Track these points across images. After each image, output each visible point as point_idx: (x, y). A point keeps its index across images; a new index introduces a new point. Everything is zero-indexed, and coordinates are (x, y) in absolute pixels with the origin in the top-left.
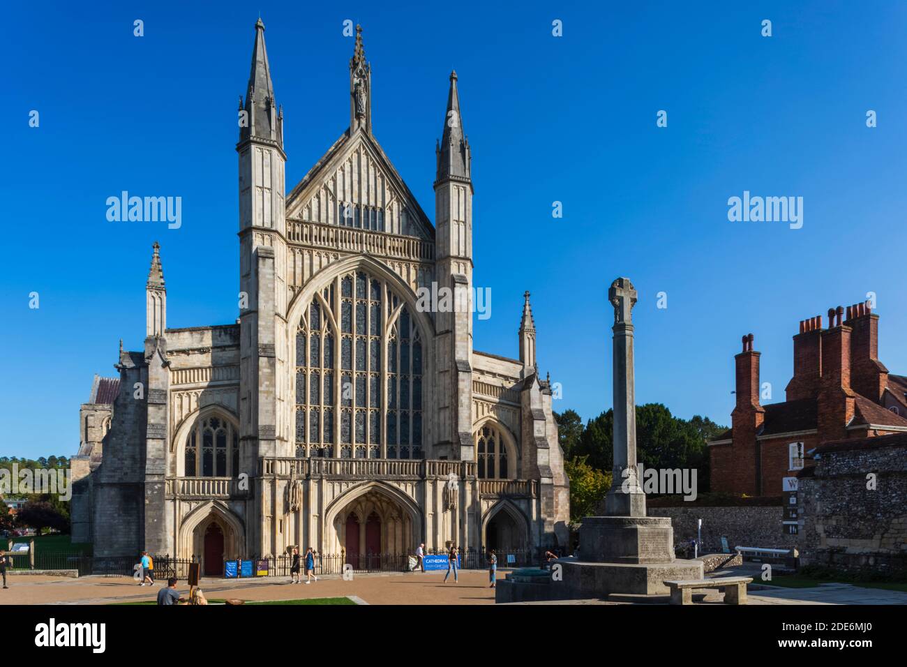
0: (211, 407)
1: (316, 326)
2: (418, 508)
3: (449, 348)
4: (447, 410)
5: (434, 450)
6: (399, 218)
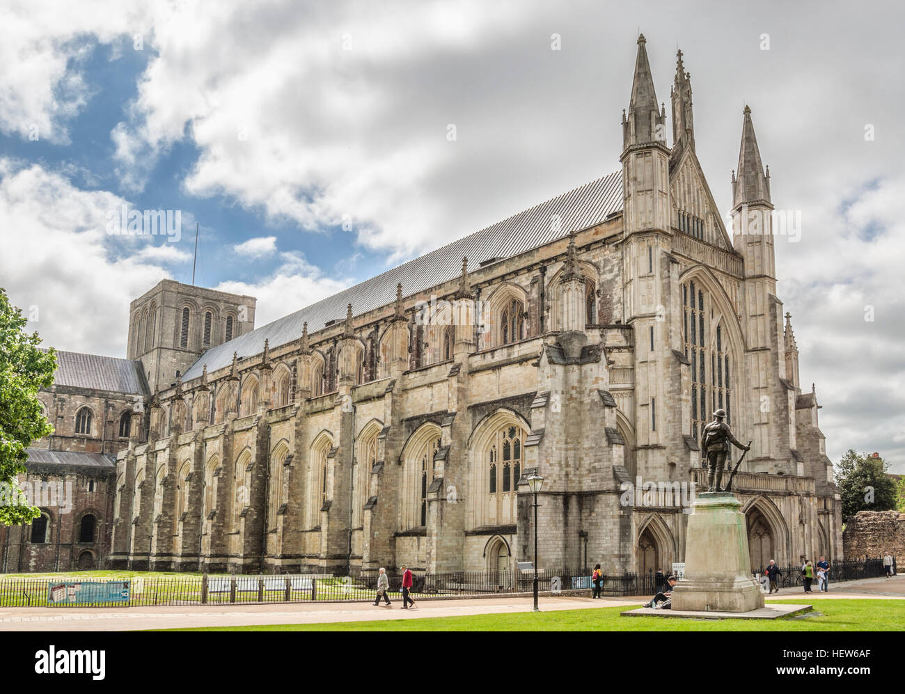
2: (785, 523)
3: (766, 365)
4: (765, 426)
5: (748, 465)
6: (712, 231)
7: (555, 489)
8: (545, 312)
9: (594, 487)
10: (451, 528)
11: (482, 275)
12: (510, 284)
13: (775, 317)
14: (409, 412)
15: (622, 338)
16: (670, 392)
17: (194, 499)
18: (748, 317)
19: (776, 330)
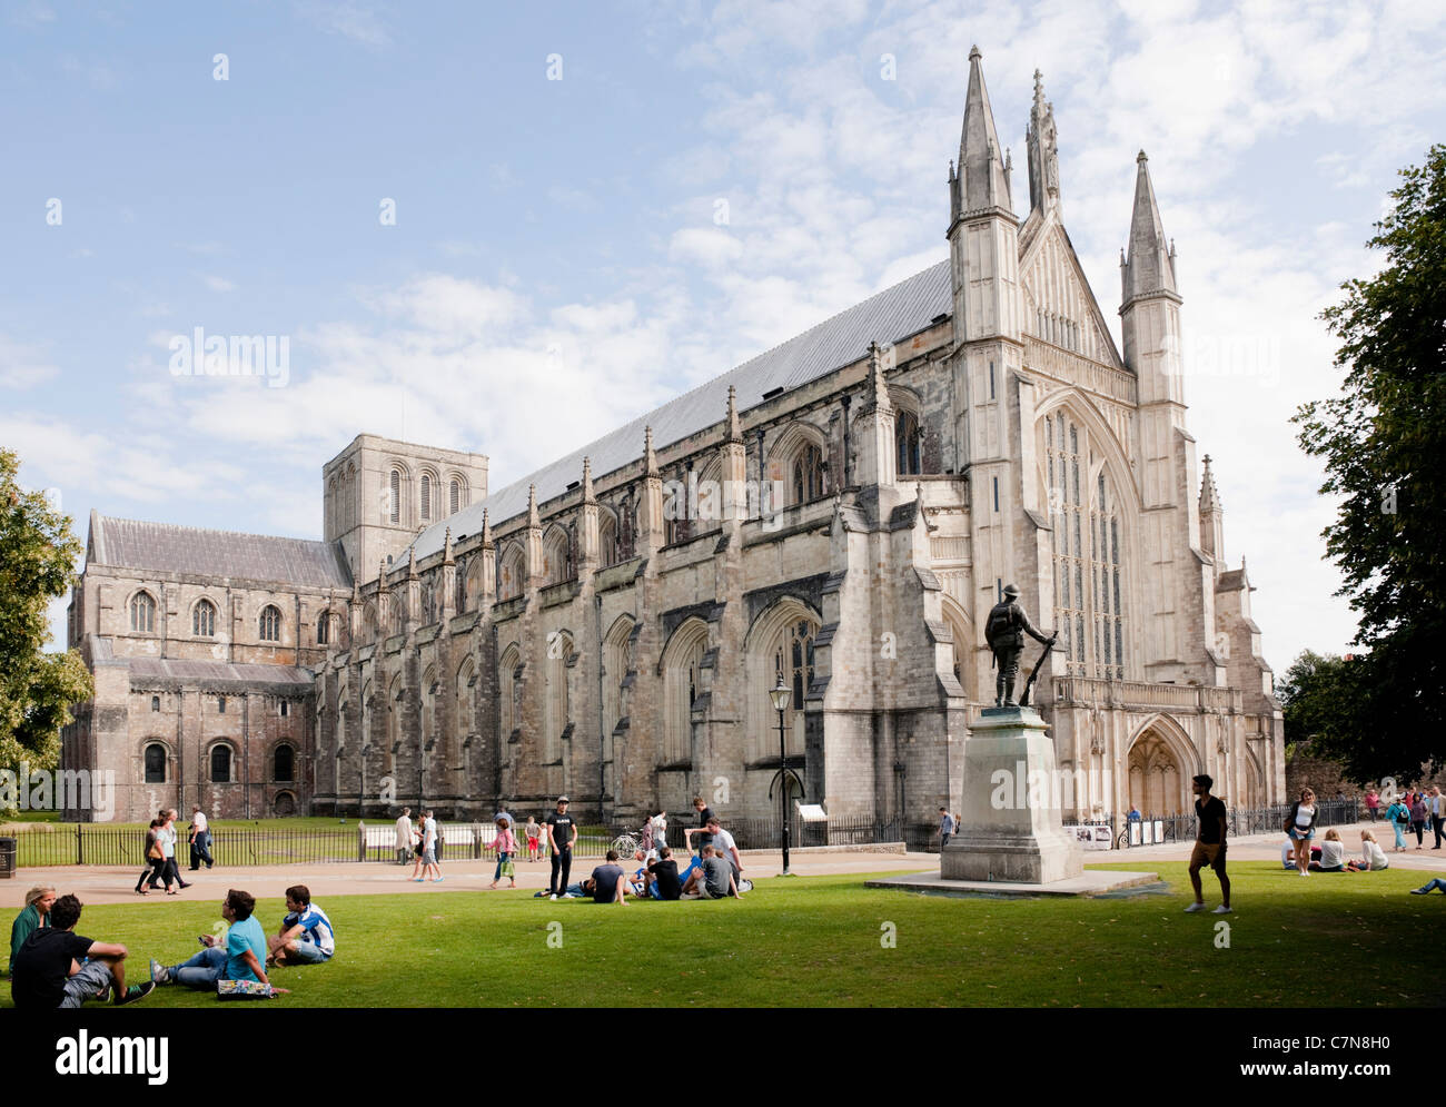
2: (1196, 752)
3: (1171, 530)
4: (1170, 616)
5: (1146, 673)
6: (1090, 338)
7: (858, 706)
8: (851, 461)
9: (913, 702)
10: (724, 759)
11: (765, 412)
12: (802, 422)
13: (1184, 460)
14: (668, 603)
15: (952, 494)
16: (1022, 569)
17: (409, 724)
18: (1145, 462)
19: (1185, 480)
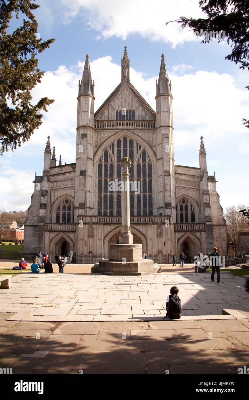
0: (65, 196)
1: (106, 160)
2: (145, 237)
3: (162, 165)
4: (162, 193)
5: (157, 210)
6: (142, 113)
15: (71, 168)
